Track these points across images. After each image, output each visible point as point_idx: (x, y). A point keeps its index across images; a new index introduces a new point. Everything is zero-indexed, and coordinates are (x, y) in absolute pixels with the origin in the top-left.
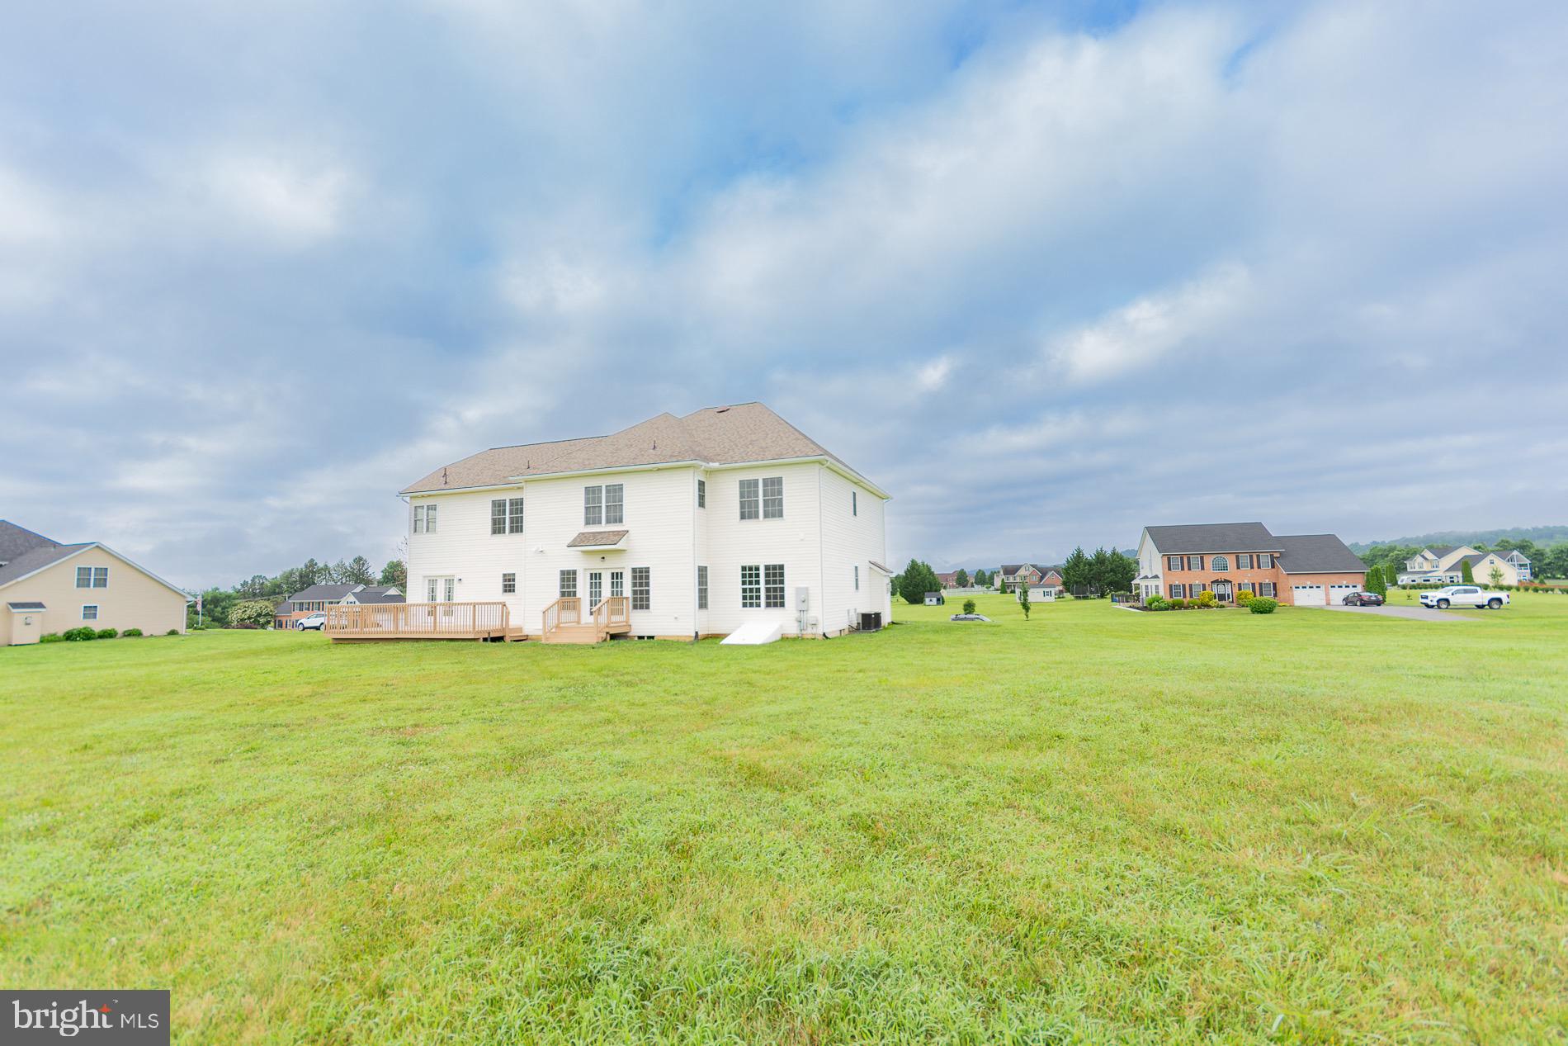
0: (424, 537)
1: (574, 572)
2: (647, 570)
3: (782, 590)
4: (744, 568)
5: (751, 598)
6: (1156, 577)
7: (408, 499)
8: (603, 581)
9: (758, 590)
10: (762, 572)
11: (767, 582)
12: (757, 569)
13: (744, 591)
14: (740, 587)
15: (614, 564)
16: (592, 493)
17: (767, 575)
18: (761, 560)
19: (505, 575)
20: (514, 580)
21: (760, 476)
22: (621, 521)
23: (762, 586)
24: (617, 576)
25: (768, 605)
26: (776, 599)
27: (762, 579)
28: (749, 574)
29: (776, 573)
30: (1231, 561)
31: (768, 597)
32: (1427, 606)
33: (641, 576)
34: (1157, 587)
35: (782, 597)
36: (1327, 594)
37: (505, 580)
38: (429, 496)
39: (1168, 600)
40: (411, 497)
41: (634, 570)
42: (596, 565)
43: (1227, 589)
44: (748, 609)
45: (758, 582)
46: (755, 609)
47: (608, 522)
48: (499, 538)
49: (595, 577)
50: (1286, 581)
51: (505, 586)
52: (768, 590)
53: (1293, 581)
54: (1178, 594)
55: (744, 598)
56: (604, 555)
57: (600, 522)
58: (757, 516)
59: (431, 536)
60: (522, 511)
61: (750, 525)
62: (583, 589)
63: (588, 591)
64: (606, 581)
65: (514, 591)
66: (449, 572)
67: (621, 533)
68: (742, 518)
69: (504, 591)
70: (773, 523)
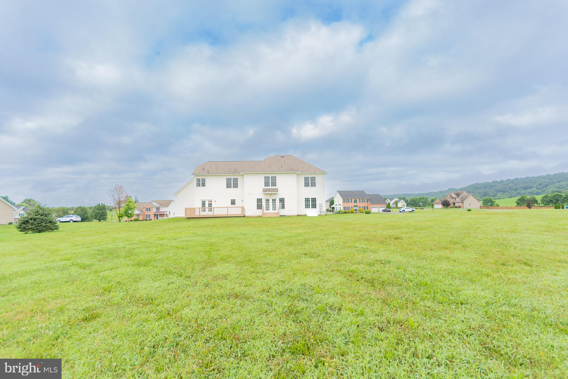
0: (201, 188)
1: (261, 199)
2: (284, 199)
3: (316, 204)
4: (306, 199)
5: (307, 206)
6: (340, 205)
7: (194, 176)
8: (270, 201)
9: (309, 204)
10: (310, 200)
11: (312, 202)
12: (309, 199)
13: (306, 204)
14: (305, 203)
15: (274, 197)
16: (267, 178)
17: (312, 200)
18: (310, 197)
19: (231, 200)
20: (235, 201)
21: (310, 176)
22: (276, 186)
23: (311, 203)
24: (274, 200)
25: (312, 208)
26: (314, 206)
27: (310, 201)
28: (307, 200)
29: (314, 200)
30: (358, 200)
31: (312, 206)
32: (400, 212)
33: (282, 200)
34: (340, 207)
35: (316, 206)
36: (379, 209)
37: (231, 201)
38: (202, 176)
39: (343, 211)
41: (280, 199)
42: (268, 197)
43: (357, 208)
44: (307, 208)
45: (309, 202)
46: (308, 209)
47: (272, 186)
48: (229, 189)
49: (267, 200)
50: (370, 206)
51: (232, 203)
52: (312, 204)
53: (372, 206)
54: (346, 209)
55: (306, 206)
56: (271, 195)
57: (269, 186)
58: (309, 186)
59: (203, 187)
60: (237, 182)
61: (307, 188)
62: (264, 203)
63: (265, 204)
64: (271, 201)
65: (235, 204)
66: (210, 199)
67: (275, 189)
68: (305, 186)
69: (232, 204)
70: (313, 188)
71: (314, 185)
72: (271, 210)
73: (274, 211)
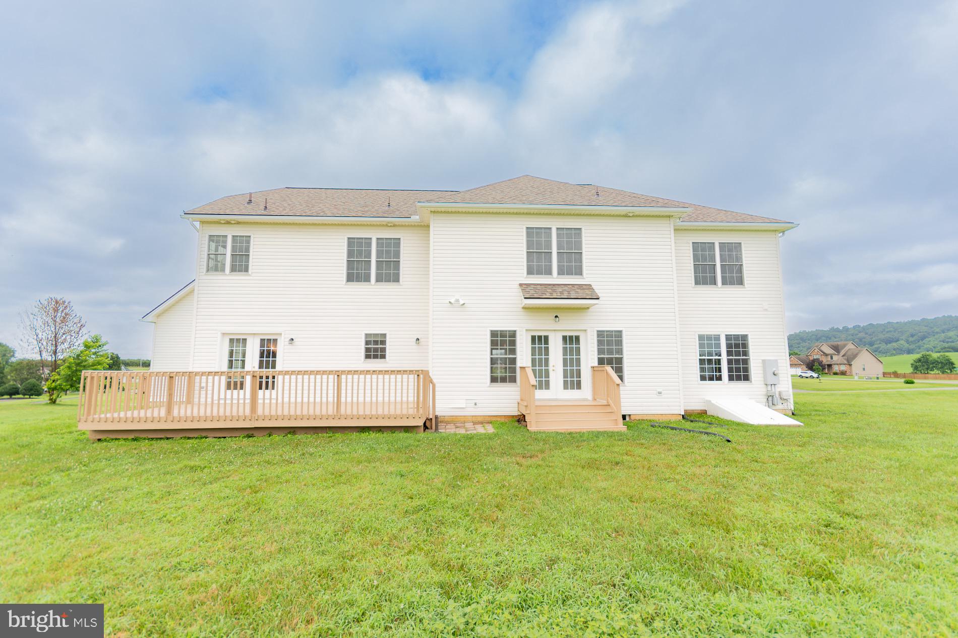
0: (228, 280)
1: (513, 334)
2: (619, 334)
3: (746, 362)
4: (702, 338)
5: (711, 370)
7: (197, 224)
8: (551, 345)
9: (718, 362)
10: (723, 343)
11: (730, 353)
12: (717, 339)
13: (703, 362)
14: (698, 358)
15: (569, 325)
16: (536, 235)
17: (729, 346)
18: (722, 330)
19: (367, 335)
20: (384, 343)
21: (717, 239)
22: (579, 272)
23: (724, 358)
24: (572, 341)
25: (731, 378)
26: (740, 372)
27: (723, 349)
28: (707, 344)
29: (738, 344)
31: (730, 370)
33: (611, 341)
35: (746, 370)
37: (367, 343)
38: (238, 223)
40: (203, 222)
41: (600, 334)
42: (543, 325)
44: (708, 382)
45: (718, 353)
46: (715, 382)
47: (561, 272)
48: (358, 288)
49: (540, 342)
51: (367, 350)
52: (730, 362)
55: (703, 370)
56: (556, 313)
57: (549, 272)
58: (714, 282)
59: (239, 278)
60: (397, 254)
61: (706, 291)
62: (524, 355)
63: (530, 357)
64: (556, 348)
65: (383, 357)
66: (267, 329)
67: (580, 286)
68: (697, 282)
69: (368, 357)
70: (732, 291)
71: (734, 277)
72: (557, 391)
73: (573, 395)
